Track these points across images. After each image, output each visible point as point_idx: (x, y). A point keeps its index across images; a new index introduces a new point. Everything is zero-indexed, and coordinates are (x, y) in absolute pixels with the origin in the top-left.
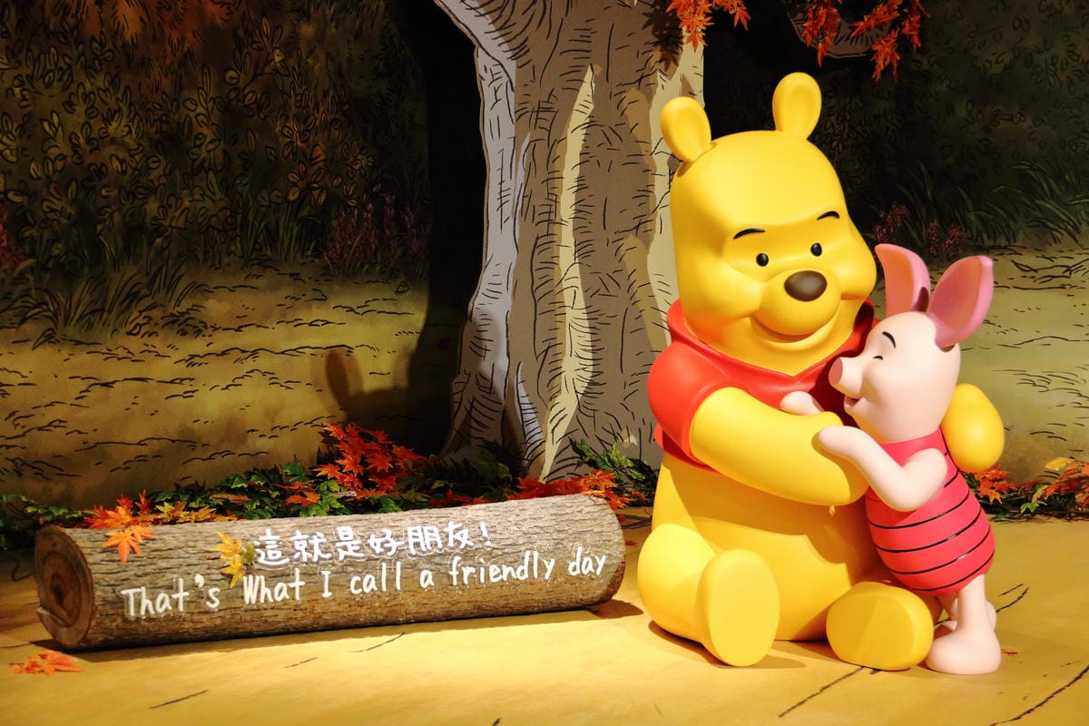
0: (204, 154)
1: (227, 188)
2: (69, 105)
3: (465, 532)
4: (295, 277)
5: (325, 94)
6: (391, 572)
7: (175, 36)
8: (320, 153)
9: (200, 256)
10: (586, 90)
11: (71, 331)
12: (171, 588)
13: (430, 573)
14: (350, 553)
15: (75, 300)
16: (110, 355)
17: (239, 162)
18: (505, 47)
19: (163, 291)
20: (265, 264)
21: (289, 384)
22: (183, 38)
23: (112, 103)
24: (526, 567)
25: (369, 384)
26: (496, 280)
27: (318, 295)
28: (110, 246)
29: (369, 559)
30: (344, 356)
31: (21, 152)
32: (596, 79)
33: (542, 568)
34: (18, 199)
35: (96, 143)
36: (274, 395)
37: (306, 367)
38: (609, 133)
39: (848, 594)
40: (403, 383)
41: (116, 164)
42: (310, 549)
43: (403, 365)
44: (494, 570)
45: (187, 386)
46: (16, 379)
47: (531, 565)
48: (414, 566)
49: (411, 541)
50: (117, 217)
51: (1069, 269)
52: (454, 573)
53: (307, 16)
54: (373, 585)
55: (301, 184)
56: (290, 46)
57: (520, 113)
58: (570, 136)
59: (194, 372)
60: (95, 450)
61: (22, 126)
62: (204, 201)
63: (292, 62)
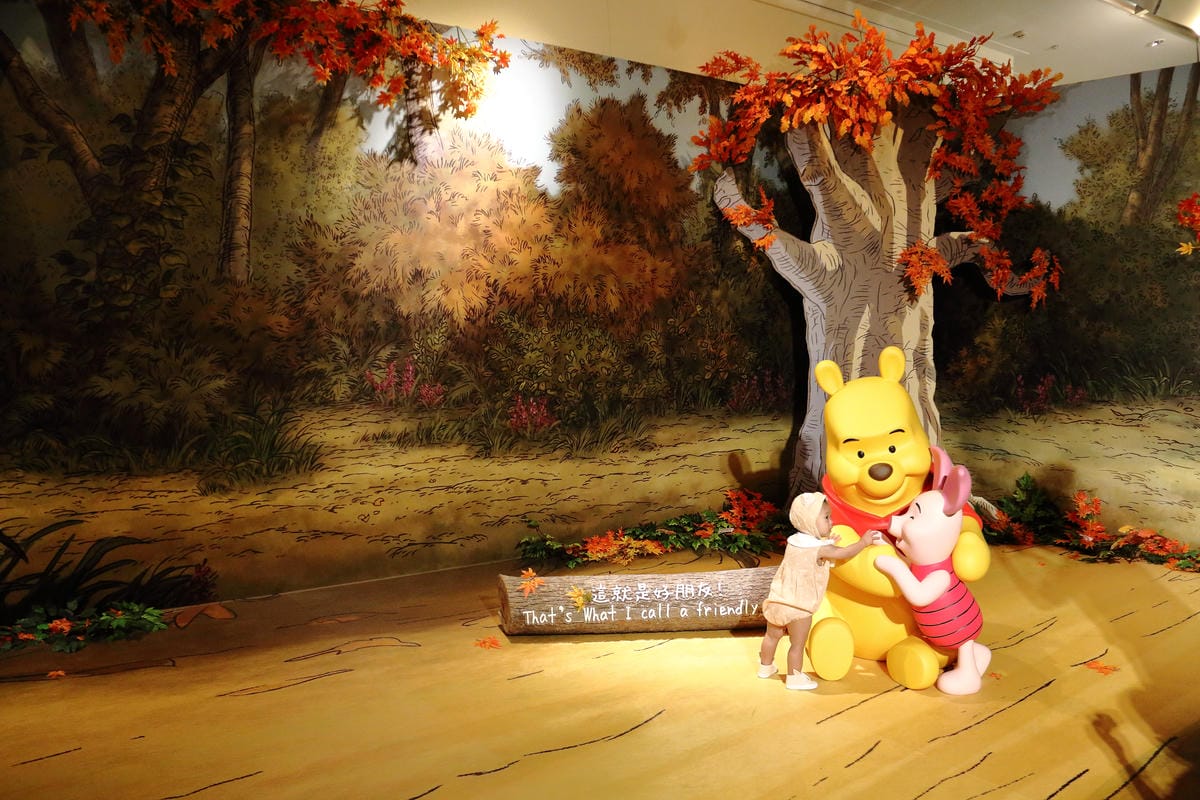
0: (655, 361)
1: (668, 375)
2: (580, 346)
3: (708, 588)
4: (709, 417)
5: (728, 324)
6: (664, 607)
7: (638, 306)
8: (724, 354)
9: (653, 411)
10: (866, 317)
11: (581, 453)
12: (548, 611)
13: (686, 610)
14: (643, 598)
15: (582, 438)
16: (602, 463)
17: (675, 363)
18: (820, 296)
19: (631, 430)
20: (690, 412)
21: (705, 471)
22: (643, 306)
23: (603, 342)
24: (741, 608)
25: (755, 468)
26: (814, 418)
27: (723, 425)
28: (601, 411)
29: (653, 601)
30: (740, 455)
31: (554, 371)
32: (872, 311)
33: (750, 608)
34: (552, 393)
35: (592, 363)
36: (697, 477)
37: (715, 462)
38: (879, 339)
39: (902, 642)
40: (777, 465)
41: (605, 371)
42: (621, 595)
43: (777, 457)
44: (722, 609)
45: (645, 476)
46: (552, 477)
47: (744, 607)
48: (678, 605)
49: (677, 592)
50: (605, 397)
51: (1141, 416)
52: (699, 610)
53: (716, 286)
54: (654, 615)
55: (713, 371)
56: (706, 303)
57: (829, 330)
58: (856, 343)
59: (649, 468)
60: (593, 509)
61: (555, 359)
62: (656, 384)
63: (707, 310)
